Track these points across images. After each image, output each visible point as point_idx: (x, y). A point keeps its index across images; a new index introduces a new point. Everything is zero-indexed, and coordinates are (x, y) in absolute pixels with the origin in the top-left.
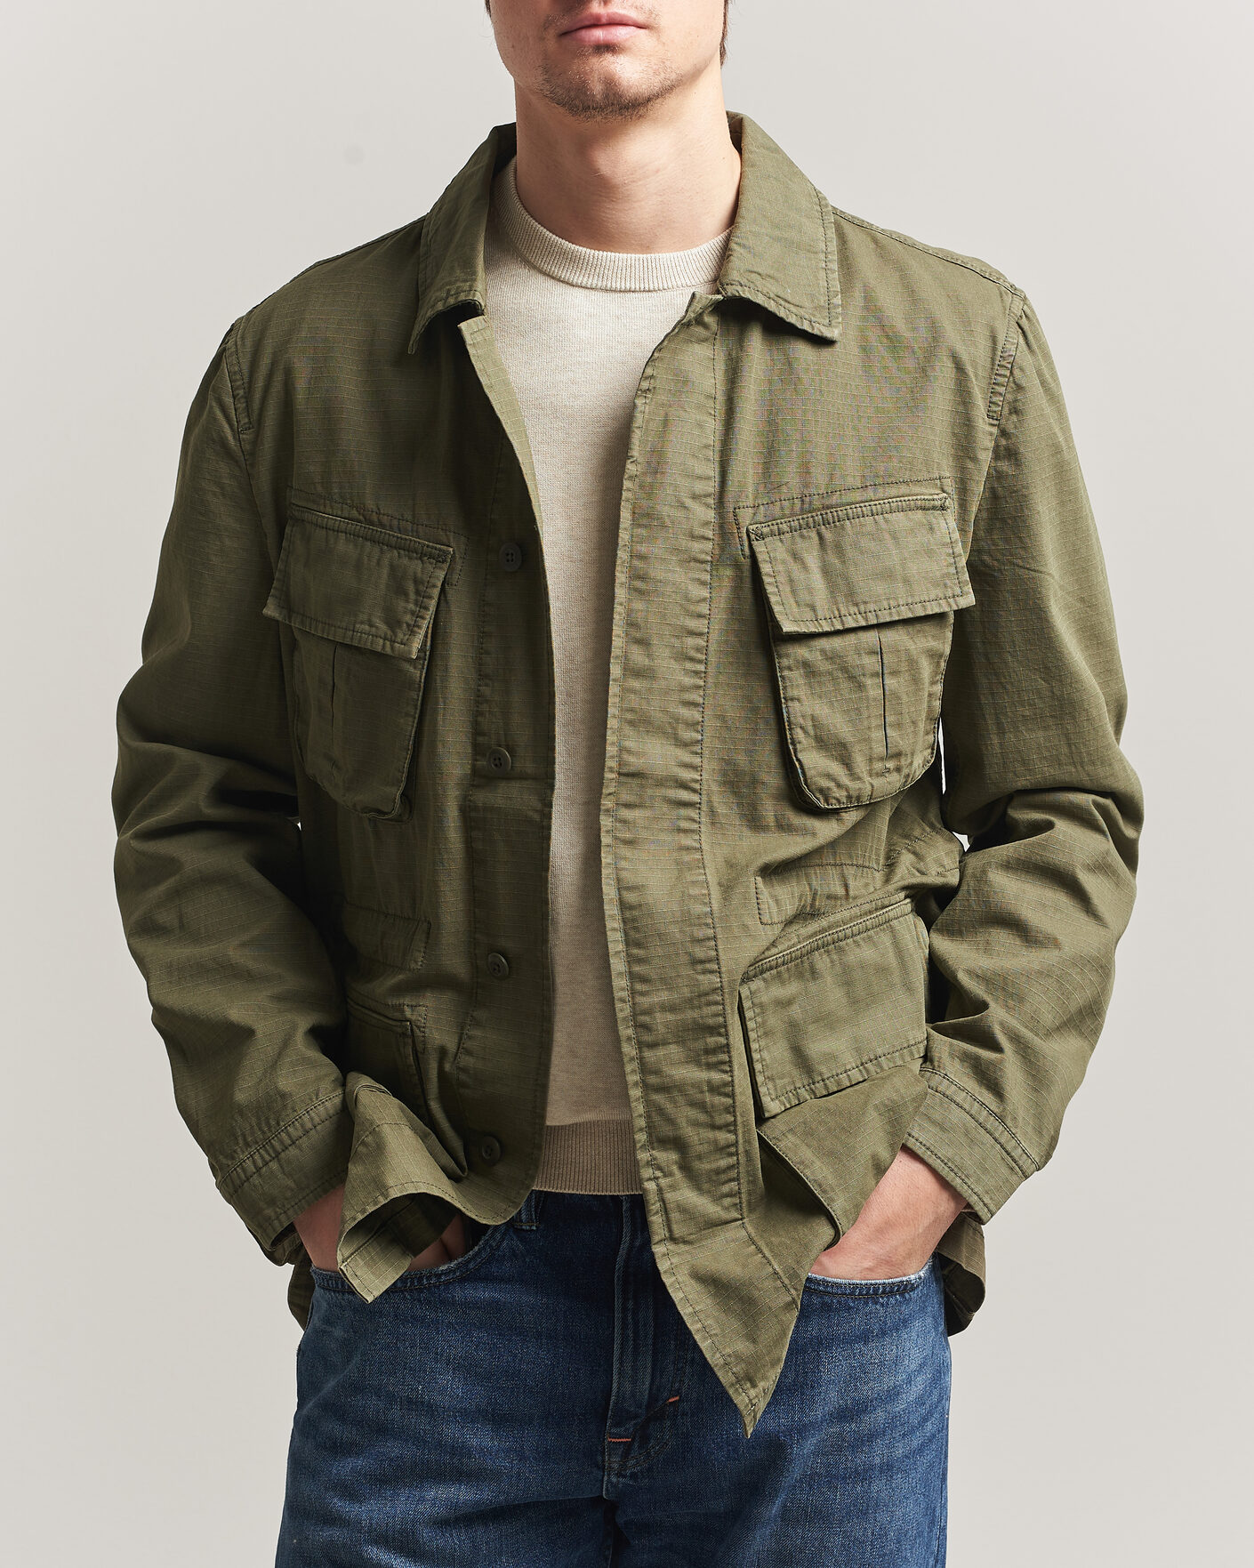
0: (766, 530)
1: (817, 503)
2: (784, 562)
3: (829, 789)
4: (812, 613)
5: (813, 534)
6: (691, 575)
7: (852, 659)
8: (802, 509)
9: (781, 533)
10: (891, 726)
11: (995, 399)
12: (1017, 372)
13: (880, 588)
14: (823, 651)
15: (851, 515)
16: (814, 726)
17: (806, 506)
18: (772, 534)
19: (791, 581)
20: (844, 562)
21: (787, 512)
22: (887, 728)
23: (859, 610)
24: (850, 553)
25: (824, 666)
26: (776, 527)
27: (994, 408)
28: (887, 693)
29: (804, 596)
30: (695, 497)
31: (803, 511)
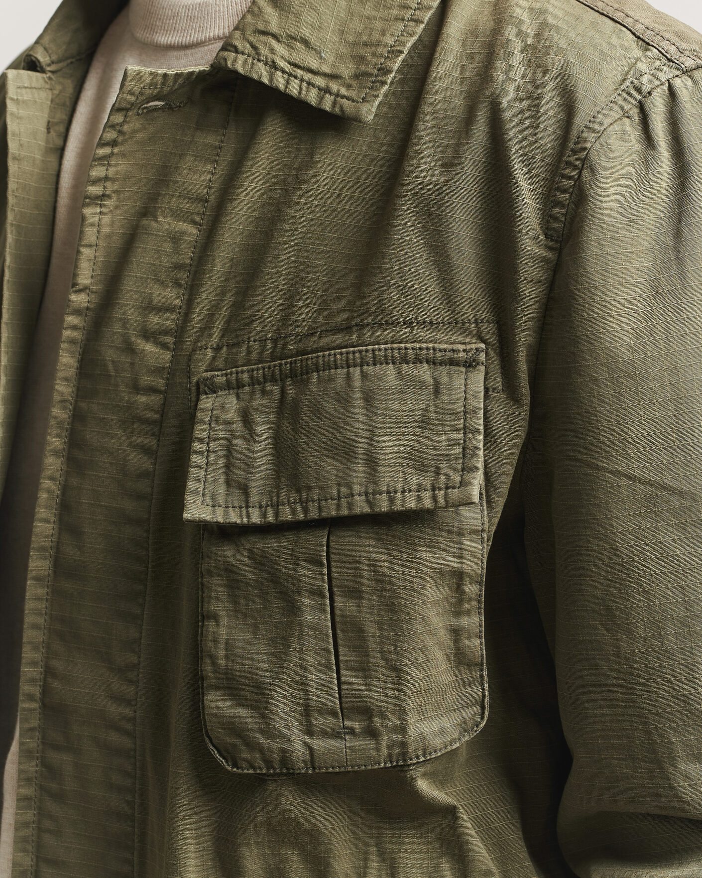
0: (220, 380)
1: (292, 348)
2: (228, 424)
3: (235, 746)
4: (242, 498)
5: (276, 390)
6: (137, 440)
7: (286, 568)
8: (272, 355)
9: (240, 385)
10: (349, 667)
11: (556, 211)
12: (586, 173)
13: (330, 468)
14: (251, 553)
15: (321, 365)
16: (227, 656)
17: (278, 350)
18: (228, 386)
19: (229, 452)
20: (296, 430)
21: (254, 356)
22: (342, 669)
23: (300, 499)
24: (306, 417)
25: (249, 573)
26: (234, 376)
27: (554, 225)
28: (338, 619)
29: (239, 474)
30: (148, 335)
31: (273, 358)
